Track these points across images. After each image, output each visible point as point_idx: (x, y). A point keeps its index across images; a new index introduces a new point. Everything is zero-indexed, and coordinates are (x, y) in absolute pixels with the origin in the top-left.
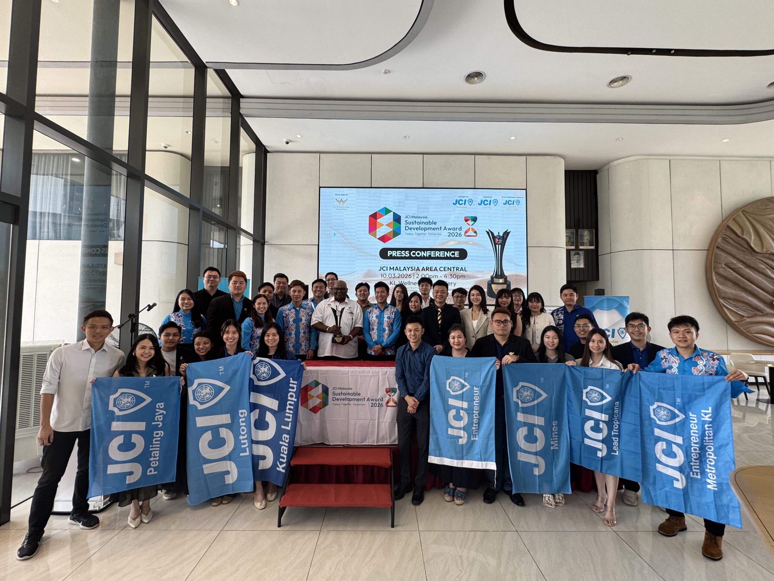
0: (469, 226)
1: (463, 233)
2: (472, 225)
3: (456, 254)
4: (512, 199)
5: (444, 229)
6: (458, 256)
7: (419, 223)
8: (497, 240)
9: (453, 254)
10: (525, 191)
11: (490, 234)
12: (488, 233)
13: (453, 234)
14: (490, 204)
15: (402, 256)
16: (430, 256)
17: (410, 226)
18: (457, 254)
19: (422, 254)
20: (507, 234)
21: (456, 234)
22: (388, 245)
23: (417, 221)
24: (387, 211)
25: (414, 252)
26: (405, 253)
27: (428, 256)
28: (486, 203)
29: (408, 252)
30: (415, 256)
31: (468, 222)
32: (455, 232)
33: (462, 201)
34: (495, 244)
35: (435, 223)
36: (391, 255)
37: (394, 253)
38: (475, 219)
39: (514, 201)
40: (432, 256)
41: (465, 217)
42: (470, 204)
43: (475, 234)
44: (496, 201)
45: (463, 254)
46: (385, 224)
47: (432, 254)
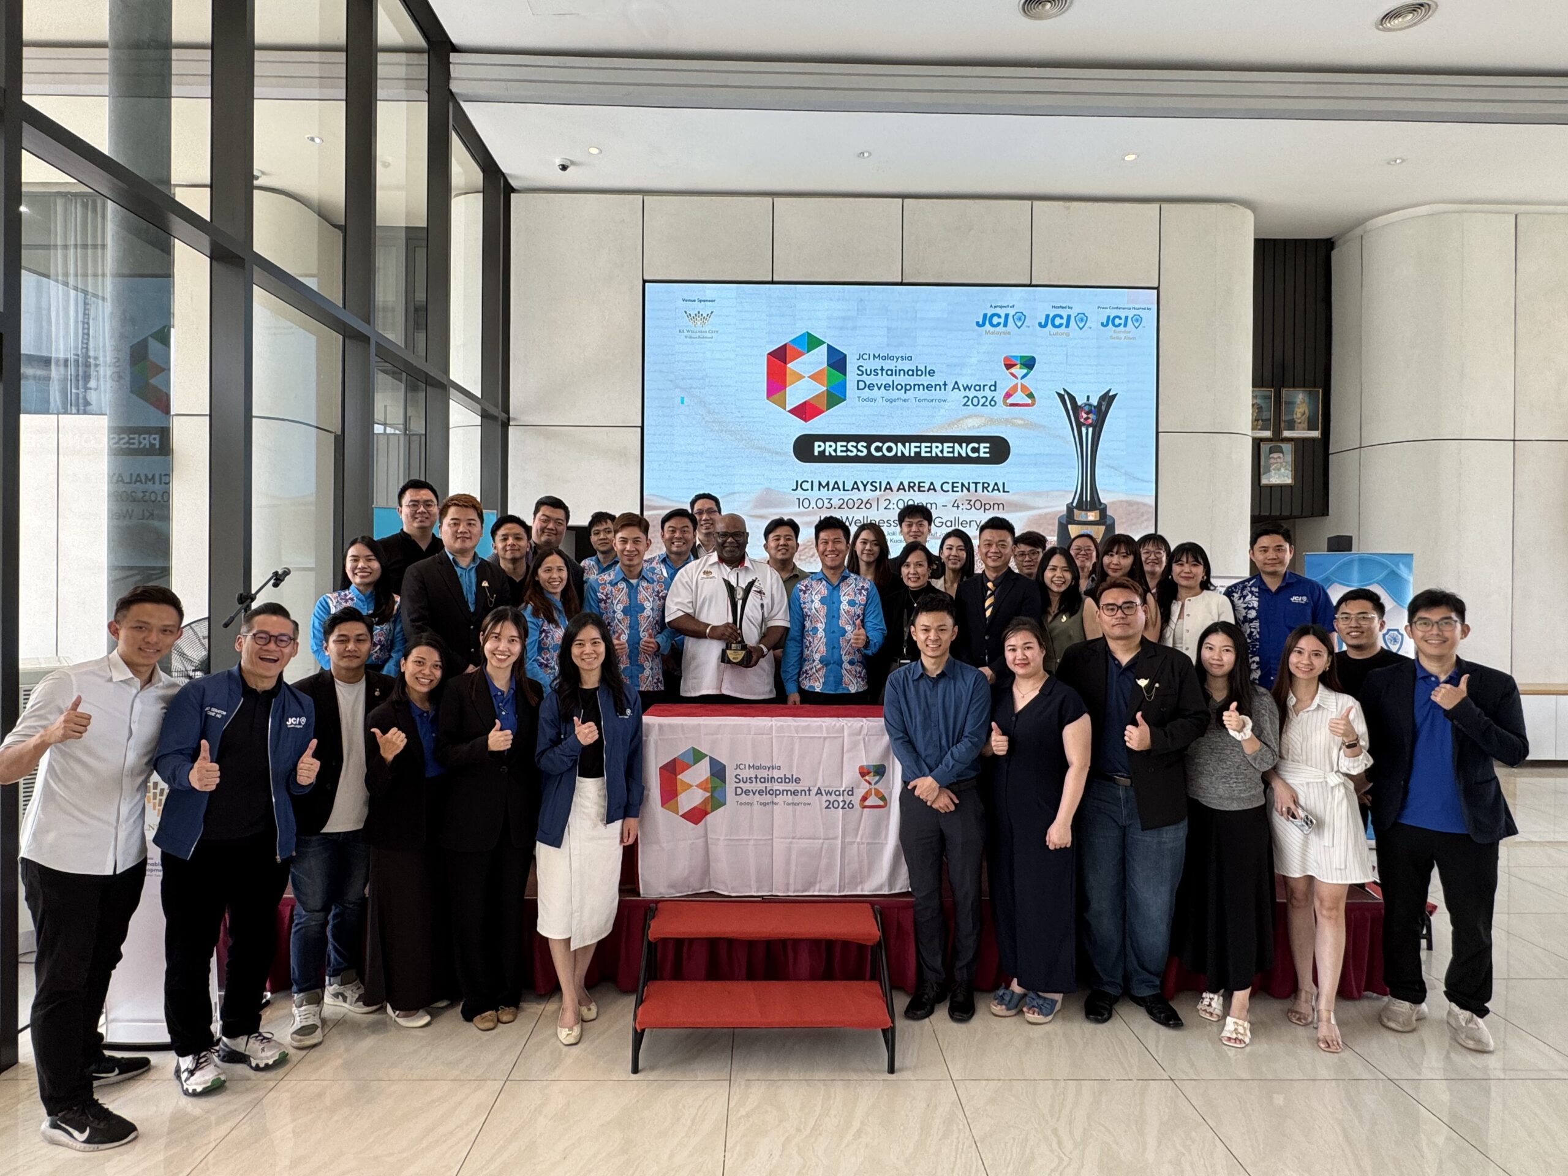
0: (1015, 381)
1: (999, 396)
2: (1023, 377)
3: (982, 450)
4: (1123, 314)
5: (954, 388)
6: (988, 455)
7: (892, 373)
8: (1085, 416)
9: (974, 450)
10: (1155, 291)
11: (1067, 399)
12: (1061, 397)
13: (975, 401)
14: (1067, 326)
15: (849, 454)
16: (918, 454)
17: (869, 380)
18: (984, 450)
19: (900, 449)
20: (1108, 399)
21: (982, 401)
22: (817, 426)
23: (886, 368)
24: (813, 342)
25: (880, 444)
26: (856, 447)
27: (912, 454)
28: (1058, 321)
29: (865, 444)
30: (880, 454)
31: (1013, 370)
32: (980, 394)
33: (999, 316)
34: (1079, 426)
35: (932, 373)
36: (822, 453)
37: (829, 448)
38: (1029, 363)
39: (1127, 318)
40: (923, 454)
41: (1006, 359)
42: (1019, 324)
43: (1029, 401)
44: (1083, 318)
45: (999, 450)
46: (807, 375)
47: (924, 450)
